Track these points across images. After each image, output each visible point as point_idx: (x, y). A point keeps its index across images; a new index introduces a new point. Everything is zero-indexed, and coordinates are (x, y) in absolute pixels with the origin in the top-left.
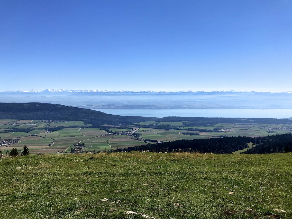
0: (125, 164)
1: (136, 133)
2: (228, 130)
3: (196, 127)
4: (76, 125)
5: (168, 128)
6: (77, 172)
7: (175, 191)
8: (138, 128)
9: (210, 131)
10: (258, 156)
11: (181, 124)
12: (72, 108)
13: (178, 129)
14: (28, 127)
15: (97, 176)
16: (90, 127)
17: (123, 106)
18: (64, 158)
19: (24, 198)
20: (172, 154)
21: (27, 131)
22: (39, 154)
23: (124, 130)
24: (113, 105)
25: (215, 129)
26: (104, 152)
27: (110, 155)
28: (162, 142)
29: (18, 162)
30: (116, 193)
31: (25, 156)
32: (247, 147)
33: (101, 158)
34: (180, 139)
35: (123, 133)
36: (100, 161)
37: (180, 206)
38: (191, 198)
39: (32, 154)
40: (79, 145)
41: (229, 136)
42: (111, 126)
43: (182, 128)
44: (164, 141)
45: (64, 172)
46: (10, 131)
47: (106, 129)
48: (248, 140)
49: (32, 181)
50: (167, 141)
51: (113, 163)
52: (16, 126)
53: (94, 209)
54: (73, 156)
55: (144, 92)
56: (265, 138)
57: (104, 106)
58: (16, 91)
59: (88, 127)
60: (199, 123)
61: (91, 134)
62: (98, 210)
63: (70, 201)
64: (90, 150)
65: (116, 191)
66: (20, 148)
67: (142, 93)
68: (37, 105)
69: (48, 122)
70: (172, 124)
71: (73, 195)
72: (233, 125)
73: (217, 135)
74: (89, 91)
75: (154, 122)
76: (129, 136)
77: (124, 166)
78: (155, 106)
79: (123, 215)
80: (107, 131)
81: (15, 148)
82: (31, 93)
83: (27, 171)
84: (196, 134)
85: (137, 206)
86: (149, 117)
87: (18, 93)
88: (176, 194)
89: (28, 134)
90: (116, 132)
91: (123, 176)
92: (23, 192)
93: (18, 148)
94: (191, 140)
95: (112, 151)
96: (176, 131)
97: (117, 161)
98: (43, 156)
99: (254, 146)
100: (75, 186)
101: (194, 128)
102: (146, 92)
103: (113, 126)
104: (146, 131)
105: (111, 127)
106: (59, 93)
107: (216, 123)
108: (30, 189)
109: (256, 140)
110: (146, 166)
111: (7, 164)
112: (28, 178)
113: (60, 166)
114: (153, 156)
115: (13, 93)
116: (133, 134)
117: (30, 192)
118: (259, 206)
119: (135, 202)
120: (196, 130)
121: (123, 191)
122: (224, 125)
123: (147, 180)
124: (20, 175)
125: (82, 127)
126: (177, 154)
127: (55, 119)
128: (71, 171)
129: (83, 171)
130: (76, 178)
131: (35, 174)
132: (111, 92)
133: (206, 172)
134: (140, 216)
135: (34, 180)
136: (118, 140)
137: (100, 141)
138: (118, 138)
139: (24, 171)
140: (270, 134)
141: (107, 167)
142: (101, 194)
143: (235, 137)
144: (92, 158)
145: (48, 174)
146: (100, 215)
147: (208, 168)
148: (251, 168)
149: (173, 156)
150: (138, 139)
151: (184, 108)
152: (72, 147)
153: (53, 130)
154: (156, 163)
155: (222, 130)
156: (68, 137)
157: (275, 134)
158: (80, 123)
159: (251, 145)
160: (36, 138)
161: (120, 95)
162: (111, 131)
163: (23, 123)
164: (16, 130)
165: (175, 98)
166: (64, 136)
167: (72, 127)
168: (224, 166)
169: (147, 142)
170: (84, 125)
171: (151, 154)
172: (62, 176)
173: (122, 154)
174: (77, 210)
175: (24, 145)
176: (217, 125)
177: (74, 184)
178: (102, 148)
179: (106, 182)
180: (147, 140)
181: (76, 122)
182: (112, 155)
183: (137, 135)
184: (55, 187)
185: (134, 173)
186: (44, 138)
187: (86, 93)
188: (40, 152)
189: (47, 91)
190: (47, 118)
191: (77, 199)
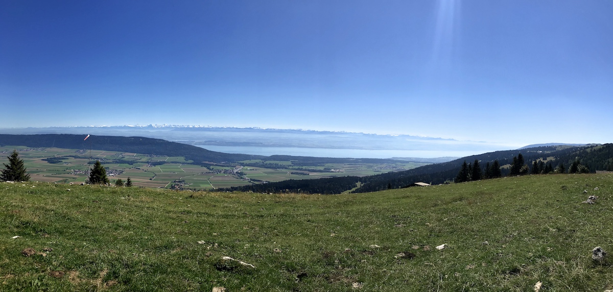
0: (226, 205)
1: (239, 171)
2: (338, 170)
3: (306, 167)
4: (177, 160)
5: (276, 167)
6: (176, 209)
7: (277, 235)
8: (242, 167)
9: (320, 171)
10: (363, 195)
11: (289, 163)
12: (173, 143)
13: (286, 168)
14: (132, 160)
15: (195, 216)
16: (191, 164)
17: (226, 143)
18: (164, 194)
19: (126, 228)
20: (277, 195)
21: (131, 163)
22: (140, 187)
23: (227, 168)
24: (216, 141)
25: (325, 169)
26: (205, 190)
27: (210, 195)
28: (268, 182)
29: (122, 193)
30: (215, 236)
31: (128, 188)
32: (355, 186)
33: (201, 198)
34: (288, 179)
35: (226, 172)
36: (199, 200)
37: (280, 252)
38: (292, 242)
39: (134, 186)
40: (179, 182)
41: (338, 176)
42: (212, 163)
43: (291, 167)
44: (271, 181)
45: (163, 208)
46: (117, 162)
47: (207, 166)
48: (356, 179)
49: (133, 212)
50: (274, 182)
51: (213, 203)
52: (122, 158)
53: (190, 251)
54: (172, 192)
55: (250, 128)
56: (372, 177)
57: (206, 142)
58: (123, 125)
59: (188, 164)
60: (309, 162)
61: (191, 171)
62: (194, 252)
63: (167, 239)
64: (190, 188)
65: (214, 234)
66: (125, 179)
67: (248, 130)
68: (141, 140)
69: (150, 156)
70: (280, 163)
71: (171, 233)
72: (342, 165)
73: (327, 175)
74: (191, 127)
75: (260, 160)
76: (232, 175)
77: (224, 207)
78: (262, 143)
79: (220, 260)
80: (208, 168)
81: (120, 179)
82: (135, 128)
83: (130, 202)
84: (306, 174)
85: (235, 251)
86: (254, 155)
87: (125, 127)
88: (277, 239)
89: (131, 166)
90: (218, 170)
91: (223, 218)
92: (126, 222)
93: (123, 179)
94: (300, 180)
95: (212, 190)
96: (284, 170)
97: (218, 201)
98: (144, 190)
99: (362, 185)
100: (173, 224)
101: (304, 167)
102: (252, 129)
103: (215, 164)
104: (251, 170)
105: (213, 165)
106: (162, 128)
107: (327, 163)
108: (131, 220)
109: (363, 179)
110: (248, 208)
111: (114, 192)
112: (130, 209)
113: (159, 201)
114: (257, 197)
115: (121, 127)
116: (237, 173)
117: (132, 223)
118: (356, 245)
119: (233, 247)
120: (306, 170)
121: (221, 234)
122: (334, 165)
123: (248, 223)
124: (123, 205)
125: (183, 163)
126: (283, 195)
127: (157, 154)
128: (170, 208)
129: (182, 209)
130: (174, 216)
131: (136, 206)
132: (213, 128)
133: (311, 215)
134: (237, 262)
135: (136, 212)
136: (220, 179)
137: (201, 179)
138: (219, 177)
139: (127, 202)
140: (376, 173)
141: (206, 207)
142: (199, 236)
143: (345, 177)
144: (191, 197)
145: (148, 208)
146: (196, 257)
147: (313, 210)
148: (355, 208)
149: (279, 197)
150: (242, 178)
151: (294, 146)
152: (172, 183)
153: (155, 164)
154: (259, 205)
155: (333, 170)
156: (169, 173)
157: (380, 173)
158: (181, 159)
159: (359, 184)
160: (139, 171)
161: (224, 131)
162: (213, 169)
163: (128, 156)
164: (121, 162)
165: (284, 136)
166: (165, 171)
167: (172, 162)
168: (329, 207)
169: (252, 181)
170: (184, 161)
171: (255, 194)
172: (161, 212)
173: (223, 194)
174: (173, 250)
175: (128, 176)
176: (327, 165)
177: (172, 221)
178: (203, 186)
179: (205, 222)
180: (251, 180)
181: (177, 157)
182: (213, 194)
183: (240, 174)
184: (154, 223)
185: (235, 216)
186: (146, 171)
187: (188, 129)
188: (141, 186)
189: (150, 126)
190: (149, 153)
191: (174, 238)
